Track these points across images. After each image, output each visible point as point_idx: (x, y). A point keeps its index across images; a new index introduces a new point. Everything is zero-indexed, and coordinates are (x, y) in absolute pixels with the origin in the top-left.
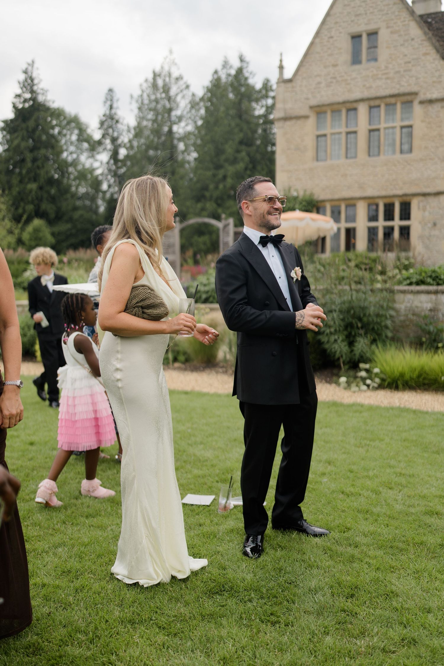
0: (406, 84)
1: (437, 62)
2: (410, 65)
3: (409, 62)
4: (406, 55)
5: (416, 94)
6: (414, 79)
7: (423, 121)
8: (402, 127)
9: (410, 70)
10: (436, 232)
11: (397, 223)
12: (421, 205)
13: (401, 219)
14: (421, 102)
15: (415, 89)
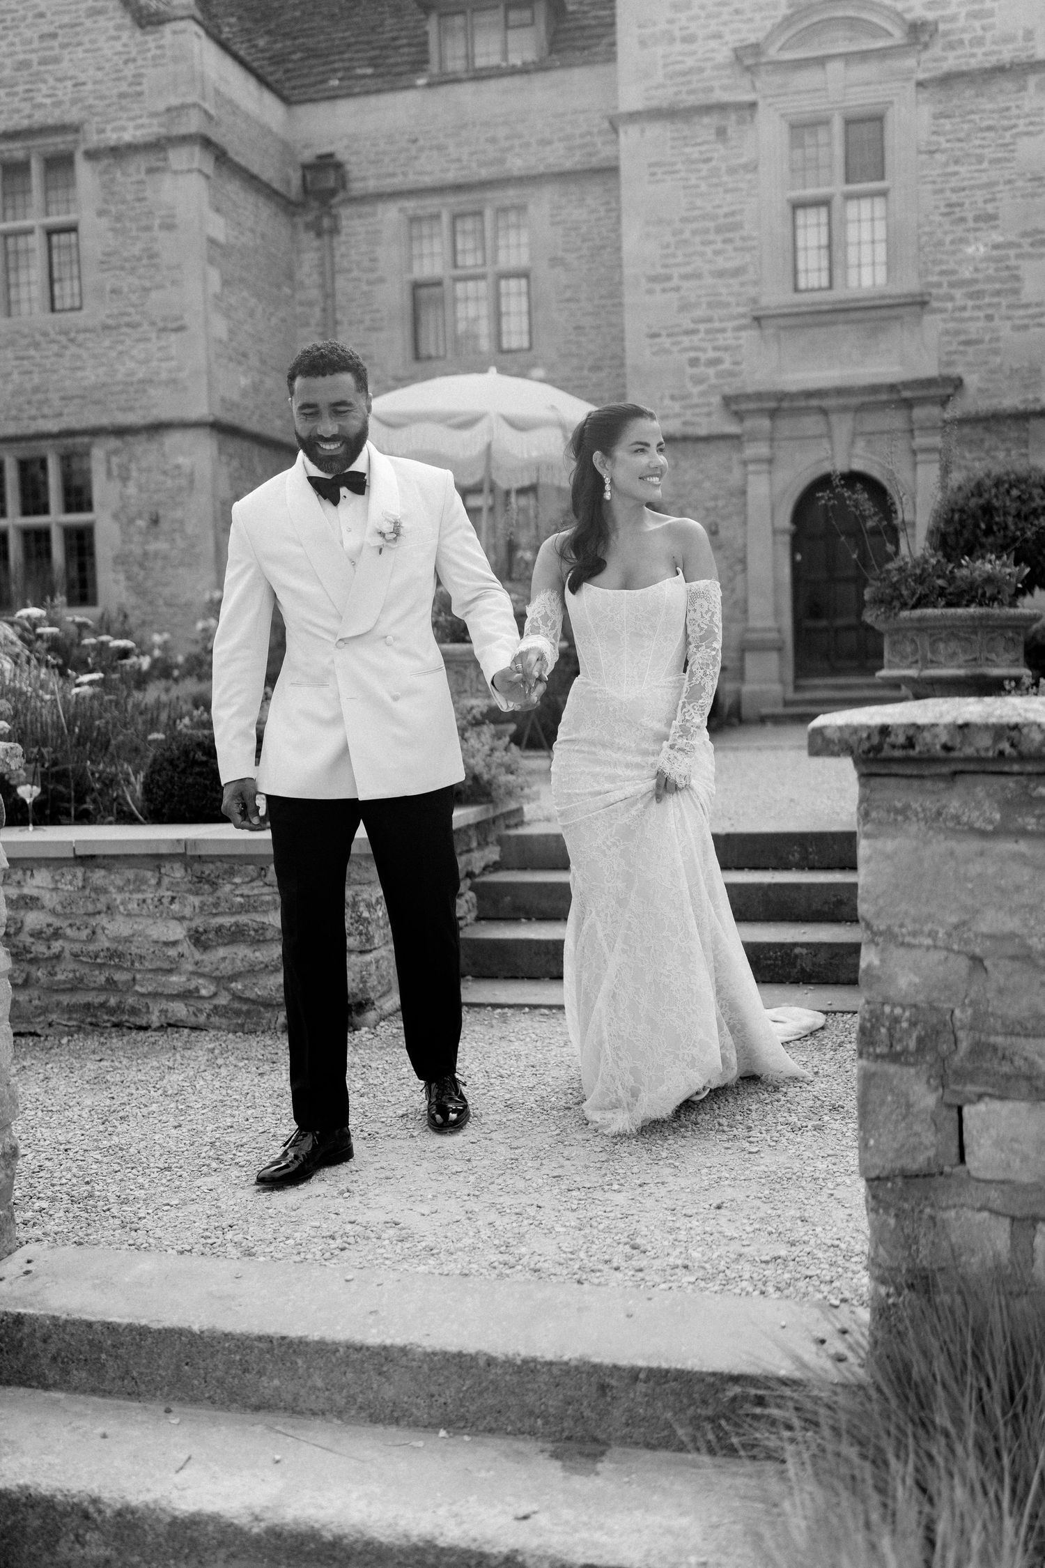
0: (48, 101)
1: (125, 35)
2: (55, 43)
3: (54, 36)
4: (42, 15)
5: (75, 129)
6: (69, 83)
7: (101, 213)
8: (50, 232)
9: (56, 60)
10: (161, 546)
11: (56, 519)
12: (115, 460)
13: (69, 508)
14: (91, 155)
15: (73, 115)
